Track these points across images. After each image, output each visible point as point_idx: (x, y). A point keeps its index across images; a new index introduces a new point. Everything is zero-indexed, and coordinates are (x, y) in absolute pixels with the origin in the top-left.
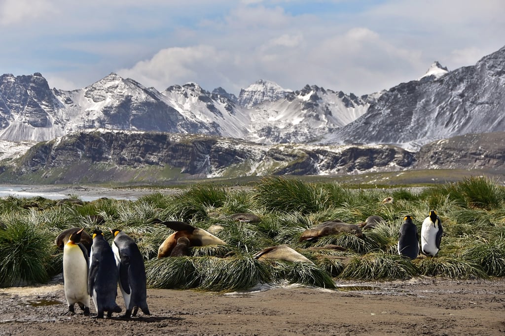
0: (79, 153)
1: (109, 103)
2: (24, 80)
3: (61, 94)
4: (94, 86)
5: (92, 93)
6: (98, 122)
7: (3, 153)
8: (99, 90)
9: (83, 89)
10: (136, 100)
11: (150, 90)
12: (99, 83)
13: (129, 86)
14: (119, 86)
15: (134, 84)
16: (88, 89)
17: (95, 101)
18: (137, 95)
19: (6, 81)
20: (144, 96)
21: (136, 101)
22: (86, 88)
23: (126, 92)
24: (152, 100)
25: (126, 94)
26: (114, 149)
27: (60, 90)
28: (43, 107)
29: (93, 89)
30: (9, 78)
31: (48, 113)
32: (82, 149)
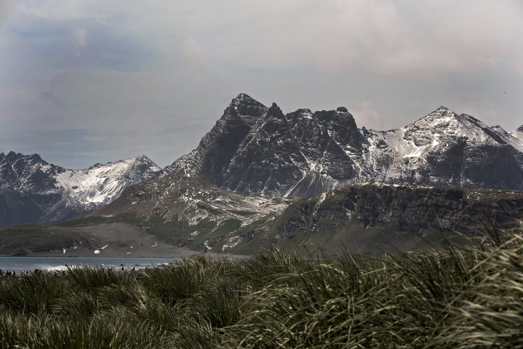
0: (348, 214)
1: (436, 146)
2: (324, 116)
3: (373, 135)
4: (416, 124)
5: (414, 134)
6: (420, 173)
7: (256, 213)
8: (423, 129)
9: (402, 128)
10: (473, 143)
11: (495, 129)
12: (423, 120)
13: (464, 124)
14: (451, 124)
15: (471, 122)
16: (408, 129)
17: (417, 145)
18: (474, 136)
19: (301, 119)
20: (483, 138)
21: (472, 145)
22: (406, 127)
23: (459, 133)
24: (495, 143)
25: (459, 135)
26: (394, 209)
27: (371, 130)
28: (348, 152)
29: (416, 128)
30: (305, 114)
31: (354, 161)
32: (352, 209)
